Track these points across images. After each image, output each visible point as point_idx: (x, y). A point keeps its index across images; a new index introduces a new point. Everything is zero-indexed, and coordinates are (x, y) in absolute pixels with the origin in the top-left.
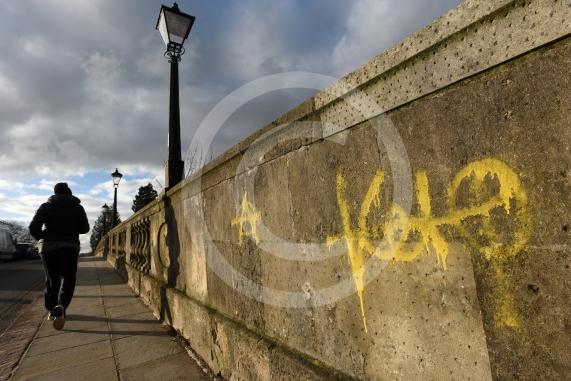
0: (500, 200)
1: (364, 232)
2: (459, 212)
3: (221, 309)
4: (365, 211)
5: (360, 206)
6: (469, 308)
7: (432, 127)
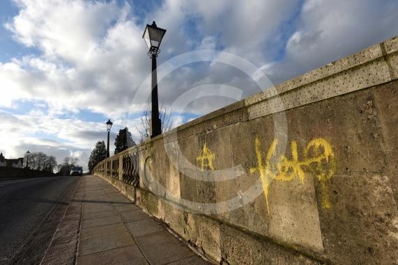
0: (324, 156)
2: (309, 160)
4: (269, 157)
5: (266, 154)
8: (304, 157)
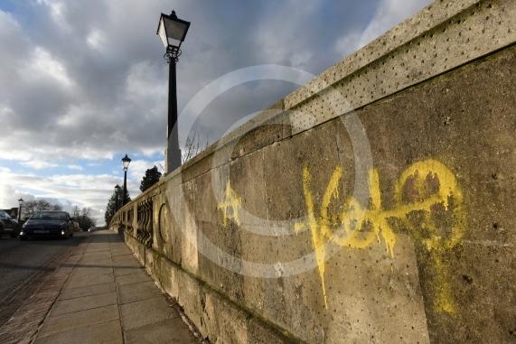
0: (439, 197)
1: (325, 221)
2: (405, 207)
3: (210, 282)
4: (326, 202)
5: (321, 197)
6: (412, 293)
7: (382, 129)
8: (394, 202)
